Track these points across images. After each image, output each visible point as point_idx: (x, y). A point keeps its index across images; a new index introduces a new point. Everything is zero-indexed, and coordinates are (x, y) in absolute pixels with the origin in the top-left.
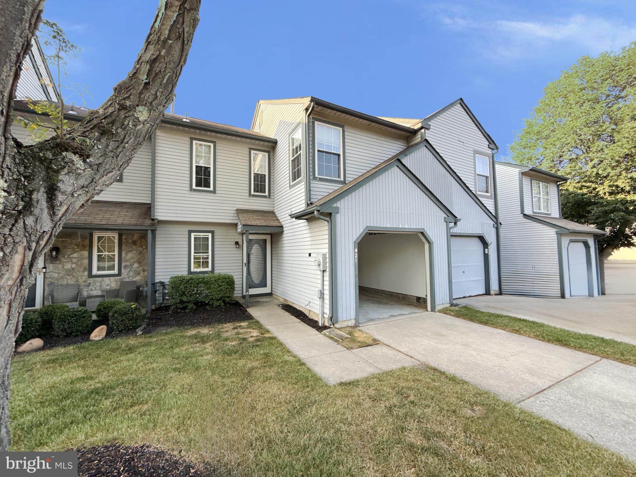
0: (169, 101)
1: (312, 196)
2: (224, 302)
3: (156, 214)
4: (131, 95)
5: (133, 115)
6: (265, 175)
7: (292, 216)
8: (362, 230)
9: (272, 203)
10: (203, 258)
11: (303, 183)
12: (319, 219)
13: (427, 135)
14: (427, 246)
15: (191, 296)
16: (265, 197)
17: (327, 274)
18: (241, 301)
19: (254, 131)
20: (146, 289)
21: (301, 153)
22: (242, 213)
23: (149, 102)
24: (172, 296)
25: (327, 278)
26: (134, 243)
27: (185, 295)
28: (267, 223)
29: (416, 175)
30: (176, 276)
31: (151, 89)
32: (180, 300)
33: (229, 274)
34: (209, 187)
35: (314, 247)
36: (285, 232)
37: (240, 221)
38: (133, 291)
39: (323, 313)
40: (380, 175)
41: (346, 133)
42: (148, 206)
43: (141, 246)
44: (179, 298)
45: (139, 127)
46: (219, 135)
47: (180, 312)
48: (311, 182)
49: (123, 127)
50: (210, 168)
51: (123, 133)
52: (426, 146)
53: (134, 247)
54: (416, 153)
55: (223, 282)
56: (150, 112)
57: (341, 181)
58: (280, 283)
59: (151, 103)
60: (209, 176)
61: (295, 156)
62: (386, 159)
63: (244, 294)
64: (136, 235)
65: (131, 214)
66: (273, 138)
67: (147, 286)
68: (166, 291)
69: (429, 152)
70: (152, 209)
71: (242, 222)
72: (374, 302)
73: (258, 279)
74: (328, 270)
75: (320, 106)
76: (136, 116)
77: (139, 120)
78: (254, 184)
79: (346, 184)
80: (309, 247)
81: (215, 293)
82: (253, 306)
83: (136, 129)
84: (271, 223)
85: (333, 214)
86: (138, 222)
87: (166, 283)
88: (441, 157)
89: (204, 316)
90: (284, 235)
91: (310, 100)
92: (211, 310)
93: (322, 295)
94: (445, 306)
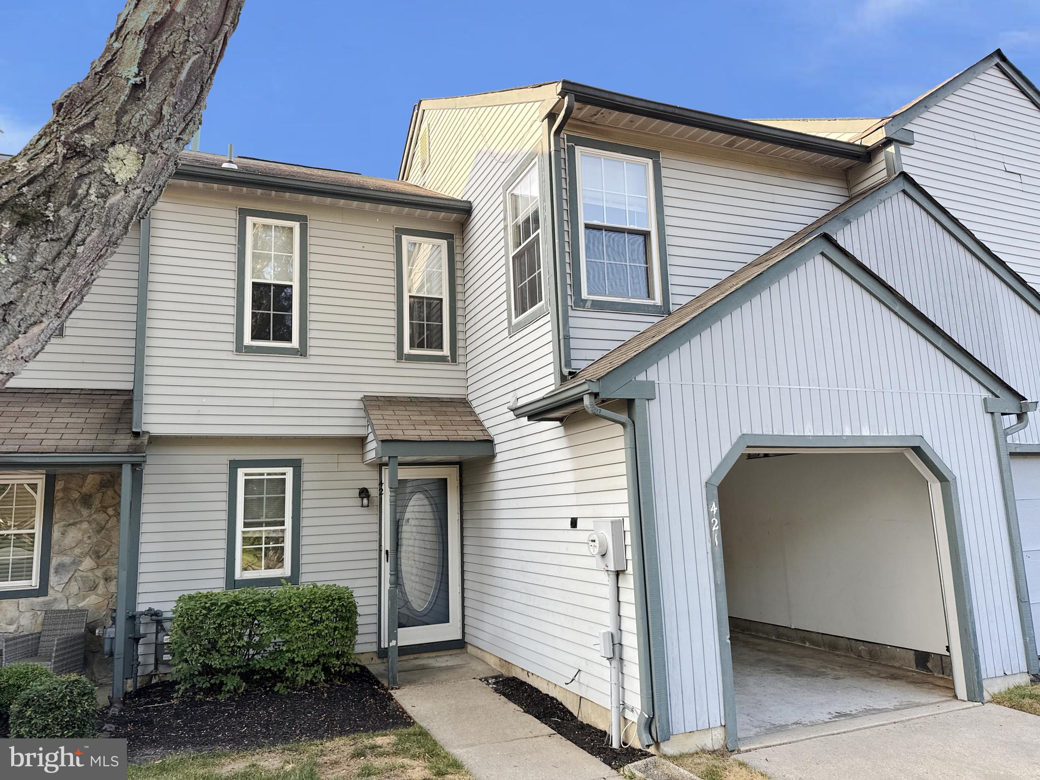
0: (191, 124)
1: (574, 354)
2: (326, 669)
3: (145, 419)
4: (96, 118)
5: (101, 170)
6: (441, 300)
7: (518, 412)
8: (727, 448)
9: (462, 375)
10: (268, 540)
11: (548, 318)
12: (597, 417)
13: (904, 160)
14: (935, 488)
15: (233, 653)
16: (442, 359)
17: (629, 583)
18: (376, 667)
19: (409, 182)
20: (110, 632)
21: (538, 234)
22: (379, 408)
23: (141, 134)
24: (182, 653)
25: (629, 595)
26: (86, 500)
27: (218, 651)
28: (448, 433)
29: (883, 277)
30: (193, 593)
31: (148, 99)
32: (204, 665)
33: (342, 584)
34: (289, 339)
35: (584, 499)
36: (498, 458)
37: (374, 431)
38: (75, 638)
39: (623, 707)
40: (771, 282)
41: (664, 172)
42: (126, 398)
43: (104, 509)
44: (201, 659)
45: (112, 200)
46: (315, 198)
47: (202, 703)
48: (571, 313)
49: (73, 202)
50: (291, 287)
51: (72, 218)
52: (904, 192)
53: (85, 512)
54: (875, 214)
55: (325, 609)
56: (144, 159)
57: (655, 306)
58: (487, 608)
59: (147, 134)
60: (289, 308)
61: (523, 245)
62: (787, 235)
63: (385, 644)
64: (90, 478)
65: (80, 420)
66: (459, 198)
67: (114, 623)
68: (166, 639)
69: (917, 208)
70: (135, 403)
71: (378, 432)
72: (779, 668)
73: (423, 596)
74: (630, 570)
75: (589, 103)
76: (109, 172)
77: (114, 181)
78: (411, 324)
79: (670, 314)
80: (573, 500)
81: (300, 644)
82: (410, 682)
83: (107, 205)
84: (460, 433)
85: (637, 401)
86: (98, 443)
87: (166, 615)
88: (955, 221)
89: (270, 715)
90: (498, 467)
91: (559, 90)
92: (289, 696)
93: (617, 647)
94: (1012, 682)
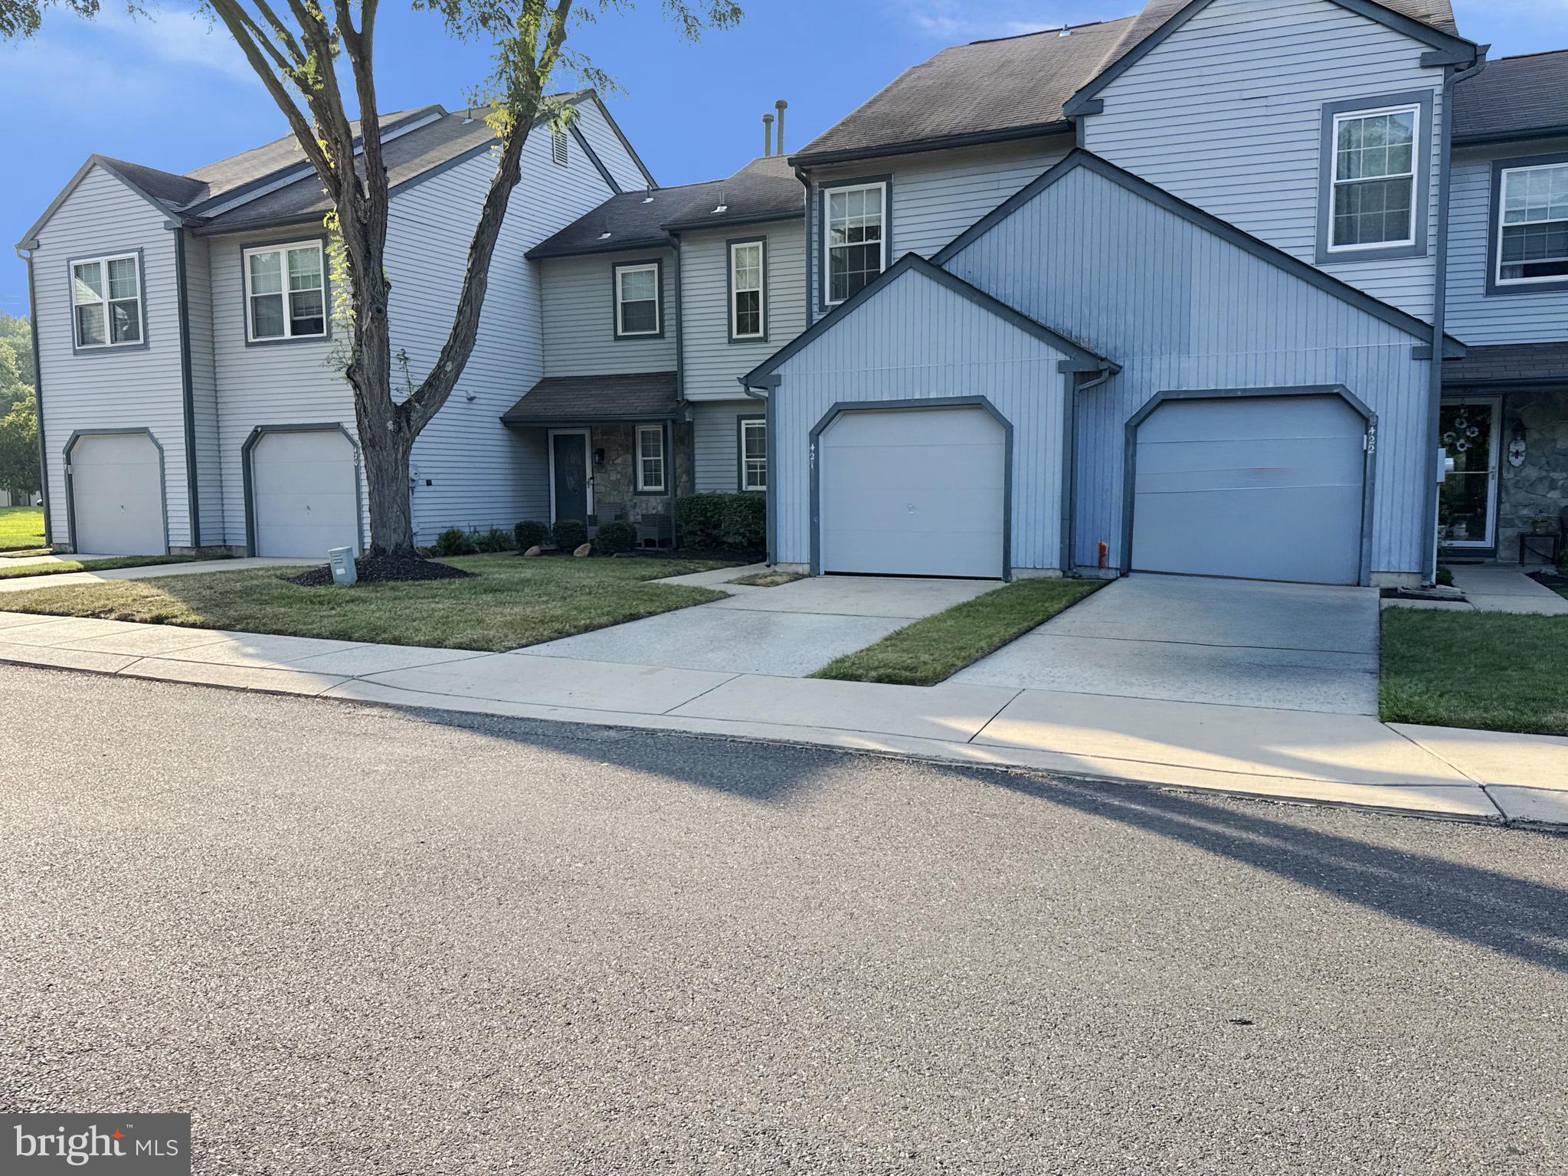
3: (686, 391)
8: (825, 412)
10: (761, 466)
13: (1090, 130)
34: (758, 331)
50: (758, 292)
52: (1081, 165)
60: (758, 308)
70: (681, 381)
85: (770, 388)
88: (1140, 181)
94: (1042, 574)
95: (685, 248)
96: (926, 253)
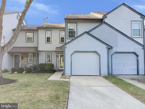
6: (64, 37)
8: (73, 52)
10: (49, 60)
13: (105, 20)
22: (57, 48)
34: (50, 42)
40: (80, 37)
46: (52, 29)
50: (50, 37)
53: (36, 57)
54: (100, 27)
70: (38, 48)
78: (61, 40)
85: (65, 48)
86: (35, 51)
94: (105, 75)
95: (39, 31)
96: (87, 31)
